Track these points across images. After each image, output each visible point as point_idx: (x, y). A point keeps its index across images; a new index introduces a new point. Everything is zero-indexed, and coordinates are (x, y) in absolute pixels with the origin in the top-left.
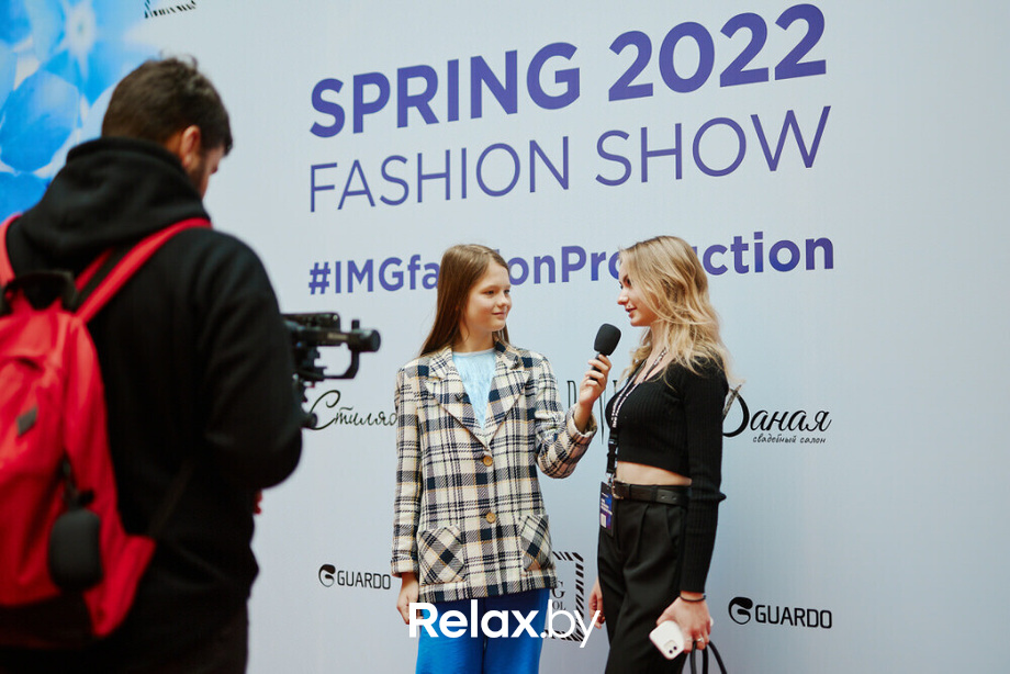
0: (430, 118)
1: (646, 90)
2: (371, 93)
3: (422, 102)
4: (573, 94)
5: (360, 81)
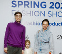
0: (28, 7)
1: (53, 8)
3: (27, 5)
4: (45, 7)
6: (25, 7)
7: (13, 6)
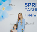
0: (34, 6)
2: (30, 4)
5: (29, 3)
6: (32, 6)
7: (25, 6)
